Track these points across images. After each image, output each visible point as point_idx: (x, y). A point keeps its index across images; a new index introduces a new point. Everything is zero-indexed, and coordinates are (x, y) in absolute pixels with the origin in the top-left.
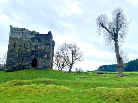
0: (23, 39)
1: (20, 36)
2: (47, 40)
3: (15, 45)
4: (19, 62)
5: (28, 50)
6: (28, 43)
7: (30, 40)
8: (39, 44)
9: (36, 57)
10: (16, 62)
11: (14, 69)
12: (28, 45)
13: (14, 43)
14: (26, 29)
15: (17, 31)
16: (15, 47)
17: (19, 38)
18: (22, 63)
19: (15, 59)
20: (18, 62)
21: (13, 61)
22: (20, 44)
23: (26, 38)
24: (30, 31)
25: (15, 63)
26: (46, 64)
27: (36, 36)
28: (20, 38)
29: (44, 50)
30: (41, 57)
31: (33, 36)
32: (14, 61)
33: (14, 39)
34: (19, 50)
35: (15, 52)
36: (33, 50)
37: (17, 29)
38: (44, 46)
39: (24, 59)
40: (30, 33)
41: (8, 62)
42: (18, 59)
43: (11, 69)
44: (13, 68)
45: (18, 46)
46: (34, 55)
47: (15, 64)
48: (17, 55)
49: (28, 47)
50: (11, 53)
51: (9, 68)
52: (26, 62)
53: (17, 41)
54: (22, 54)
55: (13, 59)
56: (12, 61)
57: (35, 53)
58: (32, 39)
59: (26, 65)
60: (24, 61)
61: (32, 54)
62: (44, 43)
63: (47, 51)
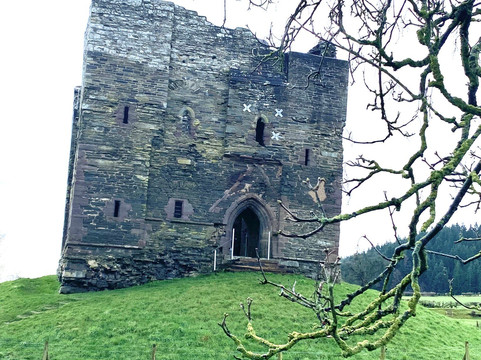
0: (179, 75)
1: (160, 56)
2: (320, 92)
3: (127, 109)
4: (156, 222)
5: (211, 151)
6: (210, 105)
7: (221, 87)
8: (279, 113)
9: (259, 197)
10: (138, 226)
11: (124, 266)
12: (206, 118)
13: (125, 95)
14: (195, 13)
15: (142, 18)
16: (126, 121)
17: (155, 64)
18: (172, 231)
19: (128, 206)
20: (149, 226)
21: (116, 214)
22: (160, 107)
23: (193, 72)
24: (217, 30)
25: (128, 226)
26: (320, 242)
27: (253, 64)
28: (162, 67)
29: (307, 151)
30: (292, 199)
31: (235, 63)
32: (124, 217)
33: (120, 70)
34: (153, 143)
35: (131, 158)
36: (241, 149)
37: (137, 9)
38: (307, 127)
39: (187, 208)
40: (216, 43)
41: (86, 222)
42: (148, 203)
43: (106, 272)
44: (119, 261)
45: (145, 120)
46: (247, 179)
47: (133, 239)
48: (145, 179)
49: (209, 131)
50: (101, 162)
51: (92, 263)
52: (198, 226)
53: (140, 87)
54: (170, 171)
55: (117, 204)
56: (109, 218)
57: (249, 168)
58: (233, 79)
59: (202, 244)
60: (185, 218)
61: (234, 178)
62: (304, 113)
63: (325, 162)
